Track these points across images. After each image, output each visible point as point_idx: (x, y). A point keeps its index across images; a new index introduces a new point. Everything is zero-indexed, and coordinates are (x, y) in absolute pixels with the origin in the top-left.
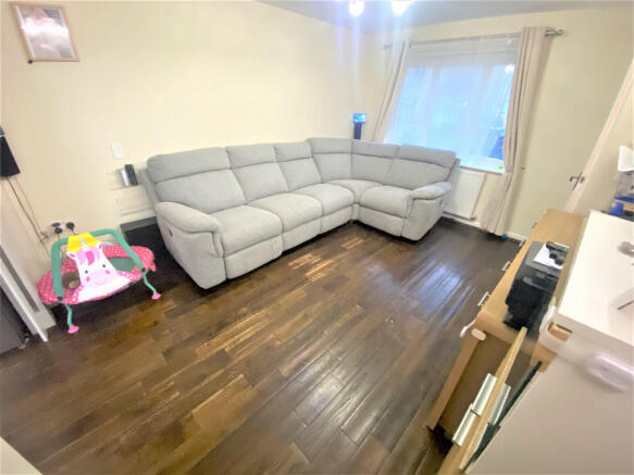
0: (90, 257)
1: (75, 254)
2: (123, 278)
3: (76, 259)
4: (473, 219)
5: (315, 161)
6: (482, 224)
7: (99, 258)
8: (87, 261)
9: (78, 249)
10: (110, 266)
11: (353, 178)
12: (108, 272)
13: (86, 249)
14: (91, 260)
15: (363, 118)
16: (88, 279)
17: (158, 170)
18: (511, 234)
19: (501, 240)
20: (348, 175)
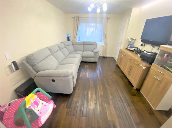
0: (36, 103)
1: (30, 106)
2: (51, 104)
3: (32, 108)
4: (101, 55)
5: (66, 48)
6: (102, 55)
7: (39, 102)
8: (36, 106)
9: (30, 103)
10: (44, 103)
11: (75, 51)
12: (45, 105)
13: (33, 101)
14: (37, 105)
15: (69, 35)
16: (41, 113)
17: (34, 60)
18: (108, 56)
19: (106, 57)
20: (74, 51)
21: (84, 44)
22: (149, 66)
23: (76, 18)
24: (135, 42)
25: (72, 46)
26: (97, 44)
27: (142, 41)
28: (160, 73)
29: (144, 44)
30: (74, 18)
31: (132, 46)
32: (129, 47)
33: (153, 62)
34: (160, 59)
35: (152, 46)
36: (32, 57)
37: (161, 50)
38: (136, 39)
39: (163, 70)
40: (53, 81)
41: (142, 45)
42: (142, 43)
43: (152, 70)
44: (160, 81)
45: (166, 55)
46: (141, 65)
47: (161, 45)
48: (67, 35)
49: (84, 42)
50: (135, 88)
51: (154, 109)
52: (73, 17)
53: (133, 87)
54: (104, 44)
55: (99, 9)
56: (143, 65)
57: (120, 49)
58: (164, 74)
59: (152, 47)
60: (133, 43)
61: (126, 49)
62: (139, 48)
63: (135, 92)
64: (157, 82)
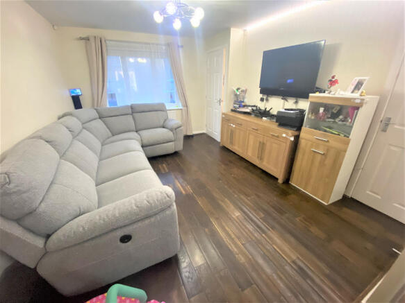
5: (88, 130)
11: (113, 135)
15: (78, 92)
17: (25, 192)
18: (195, 132)
19: (192, 136)
20: (110, 134)
21: (134, 110)
22: (296, 133)
23: (92, 40)
24: (247, 95)
25: (100, 120)
26: (167, 108)
27: (261, 93)
28: (320, 141)
29: (265, 97)
30: (87, 39)
31: (243, 104)
32: (238, 106)
33: (302, 125)
34: (313, 117)
35: (282, 99)
36: (12, 186)
37: (311, 103)
38: (246, 90)
39: (325, 135)
40: (126, 239)
41: (262, 100)
42: (261, 96)
43: (303, 139)
44: (324, 154)
45: (321, 110)
46: (284, 135)
47: (311, 95)
48: (71, 92)
49: (132, 107)
50: (280, 181)
51: (326, 204)
52: (81, 39)
53: (277, 179)
54: (181, 107)
55: (176, 20)
56: (287, 134)
57: (223, 114)
58: (328, 141)
59: (283, 101)
60: (244, 98)
61: (232, 110)
62: (259, 106)
63: (284, 187)
64: (319, 158)
